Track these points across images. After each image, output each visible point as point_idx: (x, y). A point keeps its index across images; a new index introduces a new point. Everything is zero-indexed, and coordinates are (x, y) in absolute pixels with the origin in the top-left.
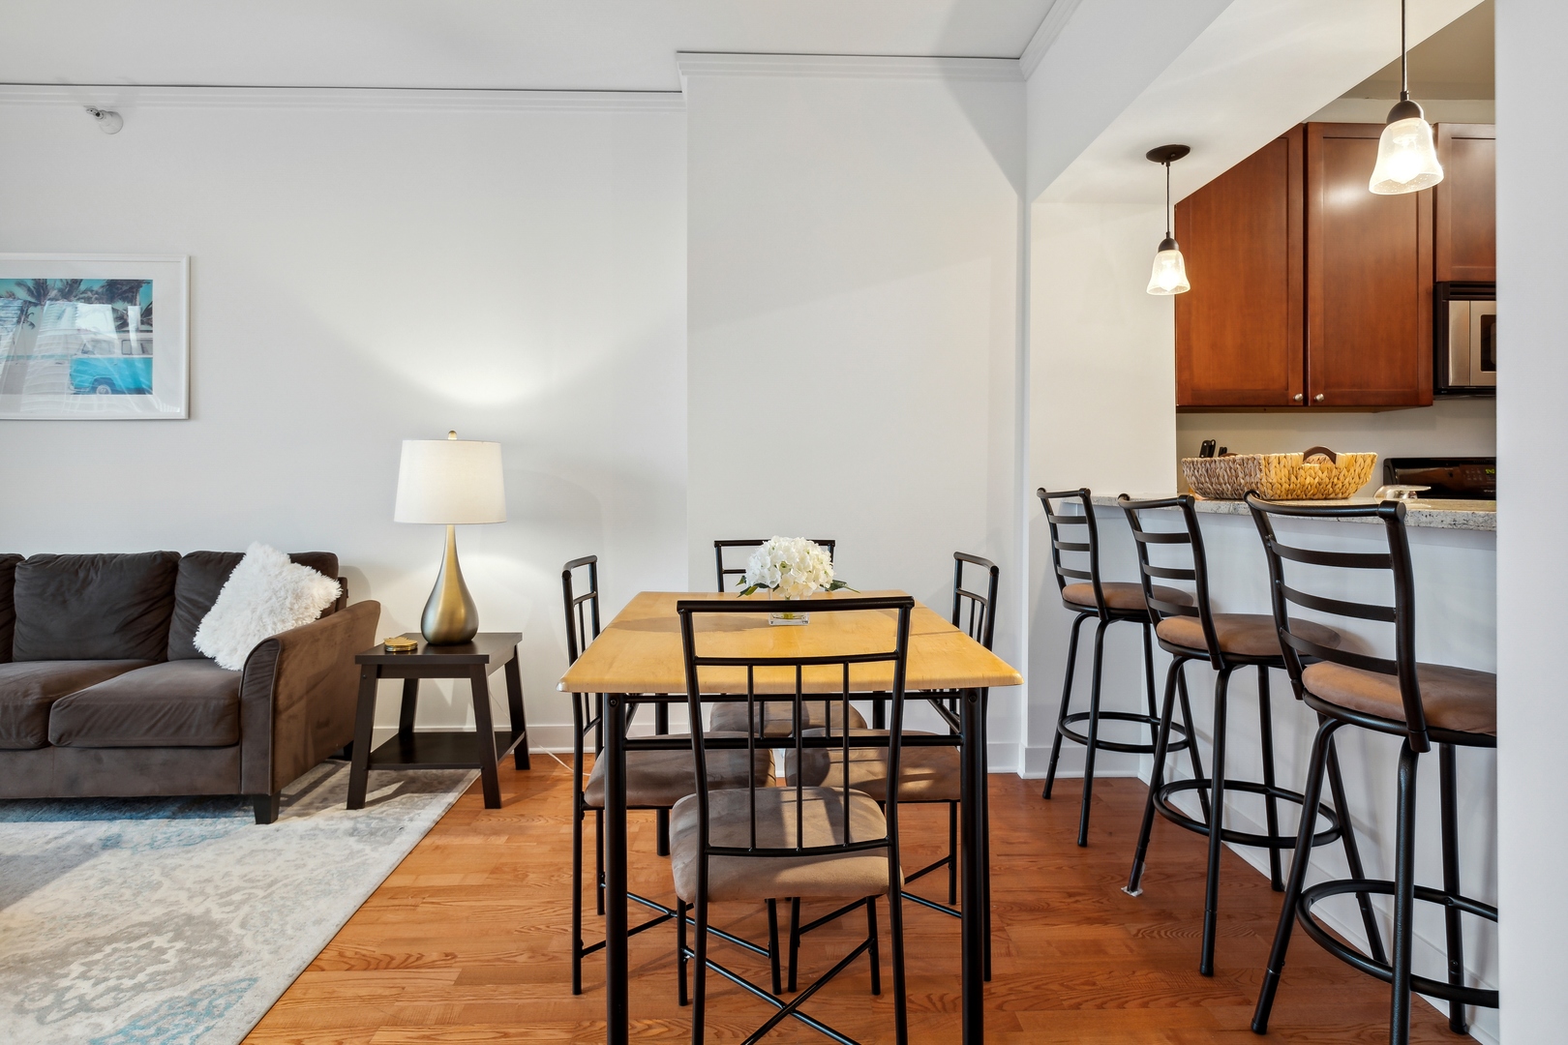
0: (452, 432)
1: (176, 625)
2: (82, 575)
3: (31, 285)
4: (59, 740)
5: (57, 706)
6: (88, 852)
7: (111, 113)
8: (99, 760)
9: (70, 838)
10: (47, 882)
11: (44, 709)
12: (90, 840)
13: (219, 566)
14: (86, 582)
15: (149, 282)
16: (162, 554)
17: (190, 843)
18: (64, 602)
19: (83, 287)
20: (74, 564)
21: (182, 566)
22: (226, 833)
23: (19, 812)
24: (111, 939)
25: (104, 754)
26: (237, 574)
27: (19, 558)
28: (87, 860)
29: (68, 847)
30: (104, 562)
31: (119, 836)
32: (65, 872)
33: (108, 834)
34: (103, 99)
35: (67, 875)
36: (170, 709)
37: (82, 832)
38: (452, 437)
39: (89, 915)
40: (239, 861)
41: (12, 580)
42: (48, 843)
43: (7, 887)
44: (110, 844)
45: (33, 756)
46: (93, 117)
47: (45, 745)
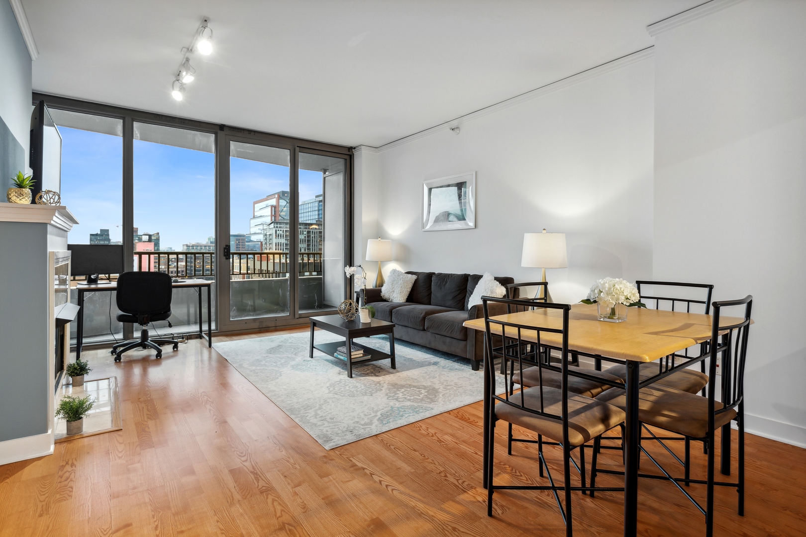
0: (544, 229)
1: (466, 298)
4: (427, 329)
5: (427, 319)
6: (430, 364)
7: (457, 128)
8: (435, 337)
9: (428, 359)
11: (425, 319)
12: (432, 361)
13: (477, 278)
14: (446, 282)
15: (466, 182)
16: (465, 275)
17: (451, 369)
18: (441, 288)
20: (444, 277)
21: (469, 278)
22: (463, 370)
24: (414, 387)
25: (436, 335)
26: (481, 282)
27: (434, 273)
28: (427, 366)
30: (451, 276)
31: (439, 362)
34: (454, 124)
38: (545, 232)
39: (416, 379)
40: (458, 379)
41: (431, 281)
43: (407, 367)
44: (435, 364)
45: (422, 333)
46: (452, 131)
47: (424, 330)
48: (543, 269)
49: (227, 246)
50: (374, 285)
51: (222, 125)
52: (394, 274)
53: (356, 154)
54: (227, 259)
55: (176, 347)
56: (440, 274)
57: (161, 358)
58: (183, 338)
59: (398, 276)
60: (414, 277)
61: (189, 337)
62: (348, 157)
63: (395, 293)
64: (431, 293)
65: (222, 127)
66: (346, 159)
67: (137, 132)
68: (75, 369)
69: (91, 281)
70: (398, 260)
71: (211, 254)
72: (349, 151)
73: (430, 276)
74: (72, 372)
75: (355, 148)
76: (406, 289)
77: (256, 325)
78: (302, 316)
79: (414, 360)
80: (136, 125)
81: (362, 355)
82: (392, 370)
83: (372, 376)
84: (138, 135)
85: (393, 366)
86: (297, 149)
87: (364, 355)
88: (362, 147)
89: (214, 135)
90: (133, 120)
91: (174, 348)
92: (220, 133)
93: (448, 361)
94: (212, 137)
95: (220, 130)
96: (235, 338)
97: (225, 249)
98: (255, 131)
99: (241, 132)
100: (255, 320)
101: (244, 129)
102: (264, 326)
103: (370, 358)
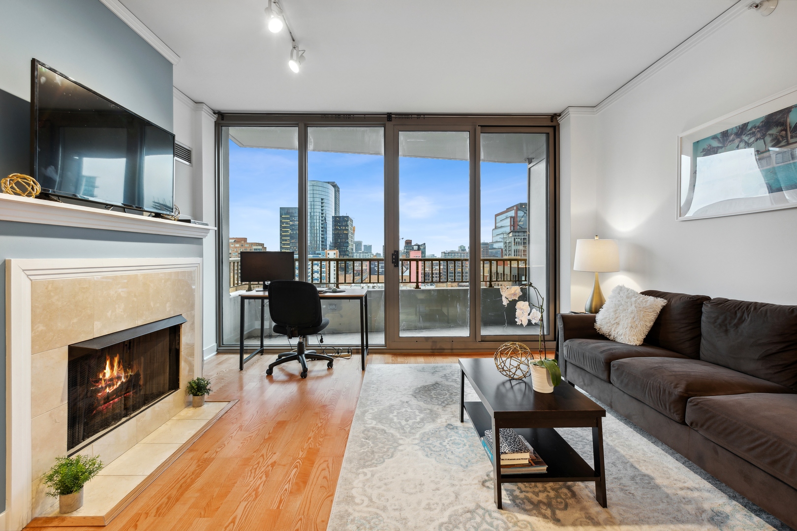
2: (739, 315)
3: (719, 136)
4: (691, 424)
5: (690, 402)
6: (699, 516)
9: (696, 494)
10: (657, 522)
11: (683, 400)
12: (706, 506)
14: (741, 320)
18: (726, 331)
19: (749, 127)
20: (735, 307)
25: (719, 449)
27: (707, 298)
28: (693, 522)
29: (689, 502)
30: (755, 308)
31: (727, 517)
32: (672, 522)
33: (721, 509)
35: (672, 526)
36: (766, 442)
37: (706, 494)
41: (701, 313)
42: (682, 489)
43: (637, 508)
45: (678, 426)
47: (683, 423)
49: (395, 251)
50: (588, 306)
51: (388, 113)
52: (619, 293)
53: (562, 122)
54: (395, 266)
56: (722, 303)
58: (349, 352)
59: (628, 297)
60: (661, 302)
62: (550, 131)
63: (620, 327)
64: (700, 335)
65: (389, 116)
66: (548, 134)
67: (311, 138)
70: (629, 269)
71: (378, 260)
72: (552, 121)
73: (697, 303)
75: (560, 115)
76: (642, 323)
77: (428, 345)
78: (486, 339)
79: (657, 487)
80: (310, 130)
81: (527, 462)
82: (595, 509)
83: (545, 517)
84: (312, 140)
85: (602, 499)
86: (479, 129)
87: (533, 462)
88: (571, 109)
89: (383, 128)
90: (307, 126)
91: (328, 365)
92: (389, 124)
94: (381, 131)
95: (388, 121)
96: (400, 359)
97: (393, 255)
98: (424, 114)
99: (409, 118)
100: (427, 339)
101: (412, 114)
102: (438, 347)
103: (545, 471)
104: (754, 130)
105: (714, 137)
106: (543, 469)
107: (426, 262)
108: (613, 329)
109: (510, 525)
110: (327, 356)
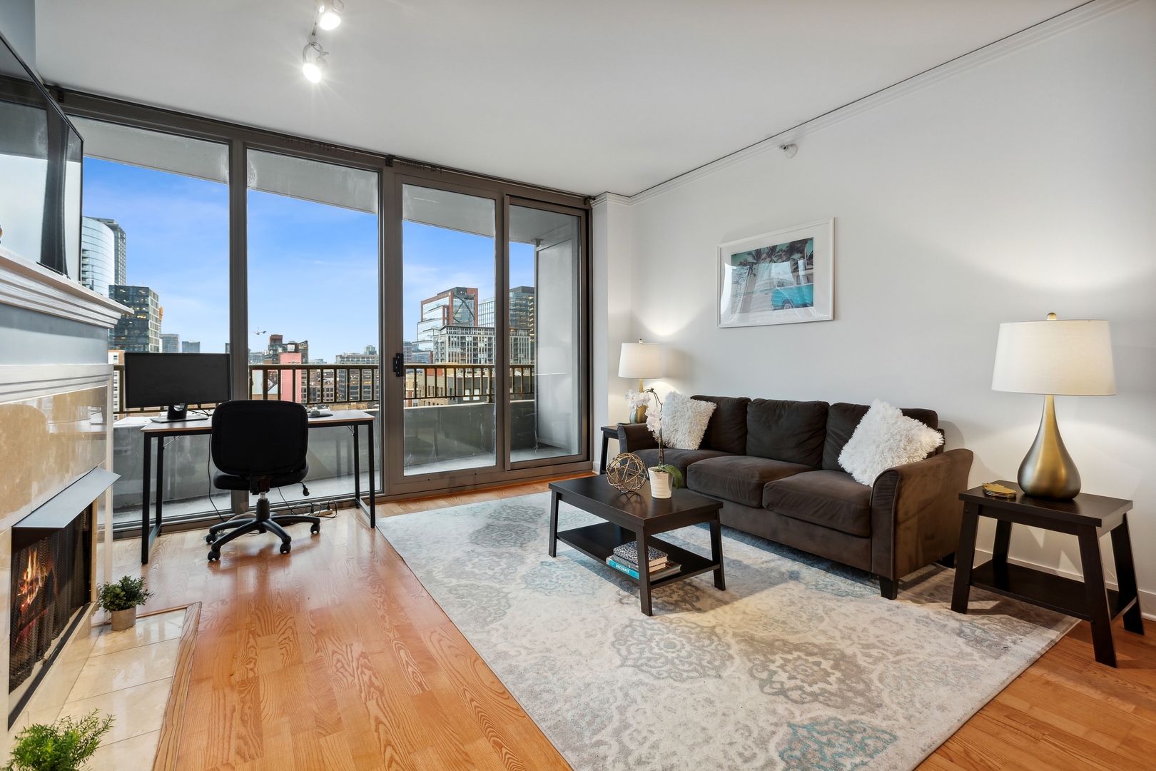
0: (1052, 314)
1: (828, 448)
2: (778, 412)
3: (754, 253)
4: (768, 506)
5: (767, 487)
6: (783, 577)
7: (792, 145)
8: (788, 524)
9: (772, 564)
10: (762, 589)
11: (760, 486)
12: (783, 570)
13: (854, 414)
14: (780, 417)
15: (811, 239)
16: (819, 403)
17: (839, 594)
18: (770, 426)
19: (777, 250)
20: (774, 405)
21: (830, 411)
22: (862, 596)
23: (749, 539)
24: (797, 647)
25: (790, 520)
26: (865, 420)
27: (748, 400)
28: (782, 583)
29: (772, 570)
30: (789, 406)
31: (798, 572)
32: (771, 586)
33: (792, 569)
34: (786, 138)
35: (772, 589)
36: (826, 503)
37: (779, 562)
38: (1053, 318)
39: (784, 622)
40: (873, 622)
41: (746, 412)
42: (762, 563)
43: (744, 584)
44: (794, 576)
45: (755, 511)
46: (783, 150)
47: (761, 507)
48: (1048, 398)
49: (398, 354)
50: (633, 417)
51: (390, 155)
52: (674, 400)
53: (596, 207)
54: (398, 376)
55: (316, 527)
56: (761, 403)
57: (288, 552)
58: (328, 508)
59: (683, 404)
60: (711, 406)
61: (338, 504)
62: (582, 214)
63: (680, 433)
64: (746, 433)
65: (389, 160)
66: (579, 217)
67: (252, 167)
68: (117, 596)
69: (175, 416)
70: (669, 376)
71: (373, 368)
72: (585, 204)
73: (743, 403)
74: (112, 603)
75: (594, 199)
76: (699, 427)
77: (445, 483)
78: (515, 467)
79: (747, 567)
80: (251, 154)
81: (664, 566)
82: (719, 594)
83: (688, 610)
84: (255, 171)
85: (719, 583)
86: (507, 199)
87: (669, 566)
88: (608, 195)
89: (377, 174)
90: (246, 147)
91: (312, 530)
92: (387, 171)
93: (813, 569)
94: (374, 177)
95: (387, 165)
96: (412, 506)
97: (395, 359)
98: (442, 167)
99: (420, 168)
100: (442, 474)
101: (424, 164)
102: (457, 484)
103: (680, 571)
104: (781, 253)
105: (749, 253)
106: (677, 569)
107: (438, 369)
108: (672, 436)
109: (668, 624)
110: (312, 516)
